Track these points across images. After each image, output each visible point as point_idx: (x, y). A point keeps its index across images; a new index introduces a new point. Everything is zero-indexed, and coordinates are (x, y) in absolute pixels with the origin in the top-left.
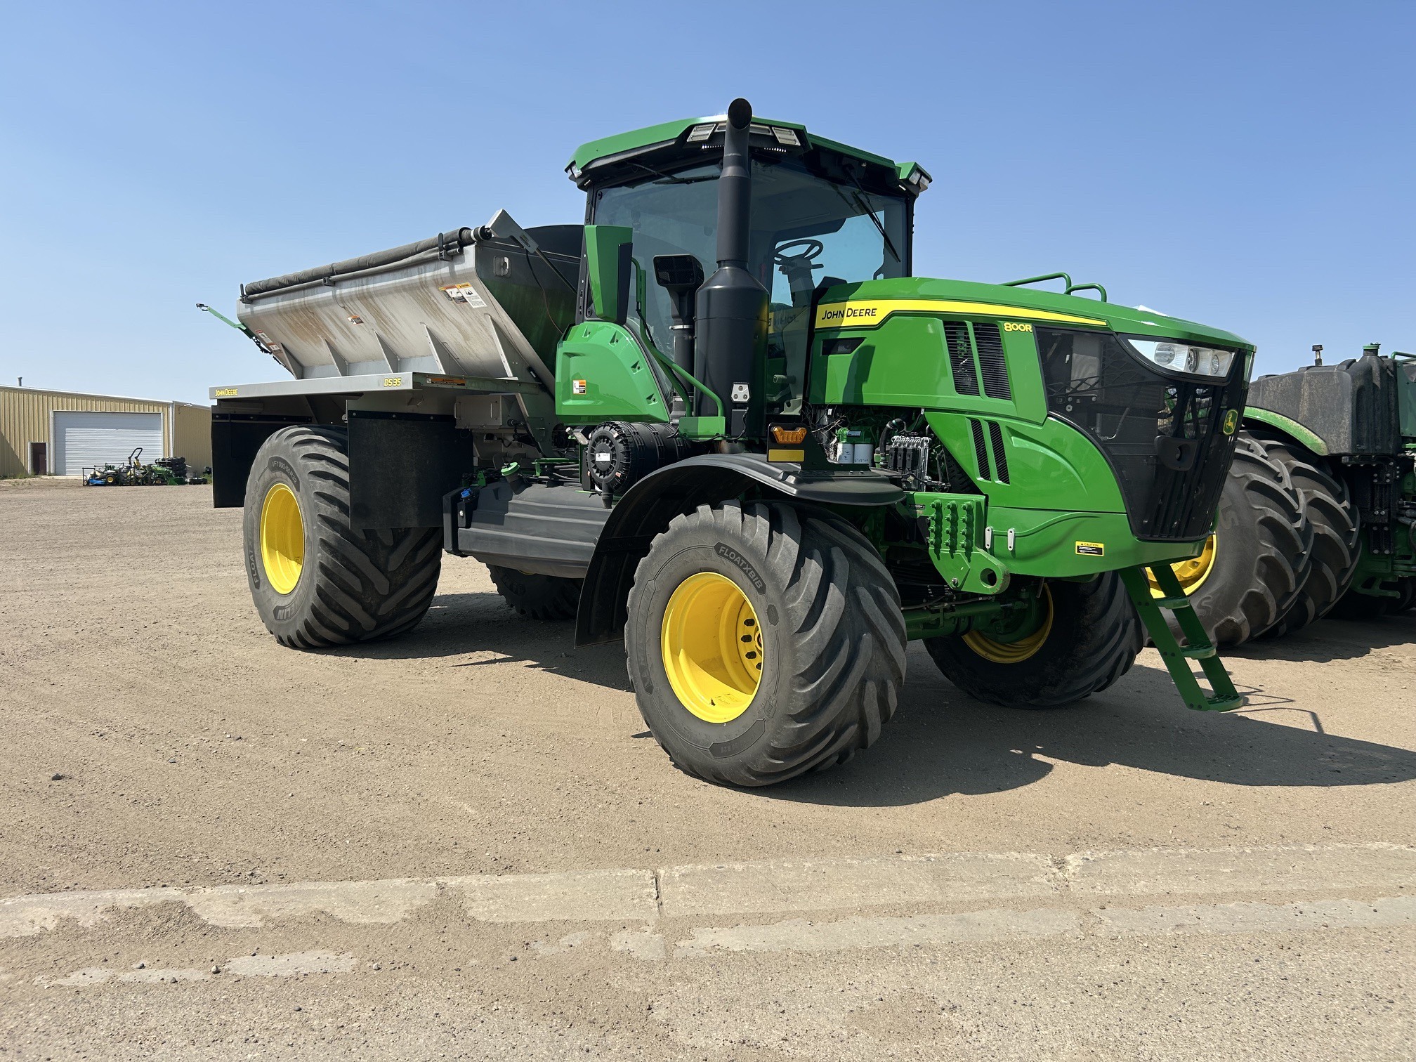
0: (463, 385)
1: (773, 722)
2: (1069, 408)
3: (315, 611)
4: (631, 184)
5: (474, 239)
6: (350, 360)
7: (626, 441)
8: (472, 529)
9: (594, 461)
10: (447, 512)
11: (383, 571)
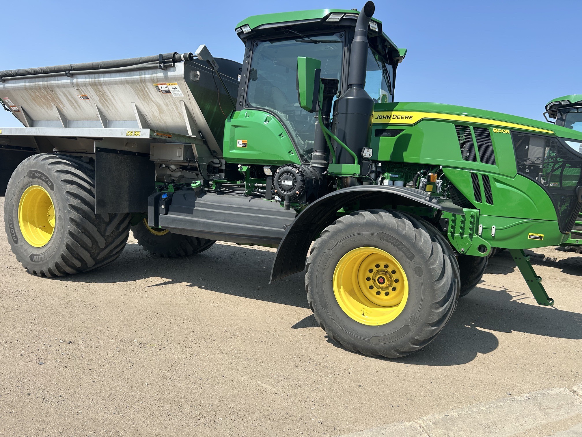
0: (171, 138)
1: (416, 326)
2: (527, 171)
3: (63, 257)
4: (272, 41)
5: (183, 59)
6: (70, 119)
7: (303, 175)
8: (168, 215)
9: (279, 185)
10: (151, 205)
11: (103, 236)
